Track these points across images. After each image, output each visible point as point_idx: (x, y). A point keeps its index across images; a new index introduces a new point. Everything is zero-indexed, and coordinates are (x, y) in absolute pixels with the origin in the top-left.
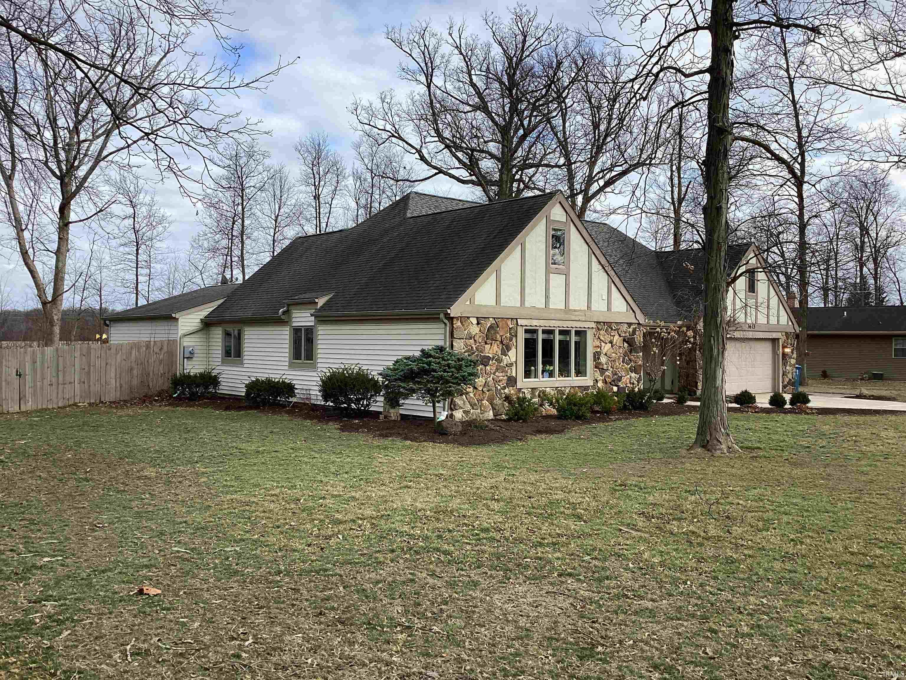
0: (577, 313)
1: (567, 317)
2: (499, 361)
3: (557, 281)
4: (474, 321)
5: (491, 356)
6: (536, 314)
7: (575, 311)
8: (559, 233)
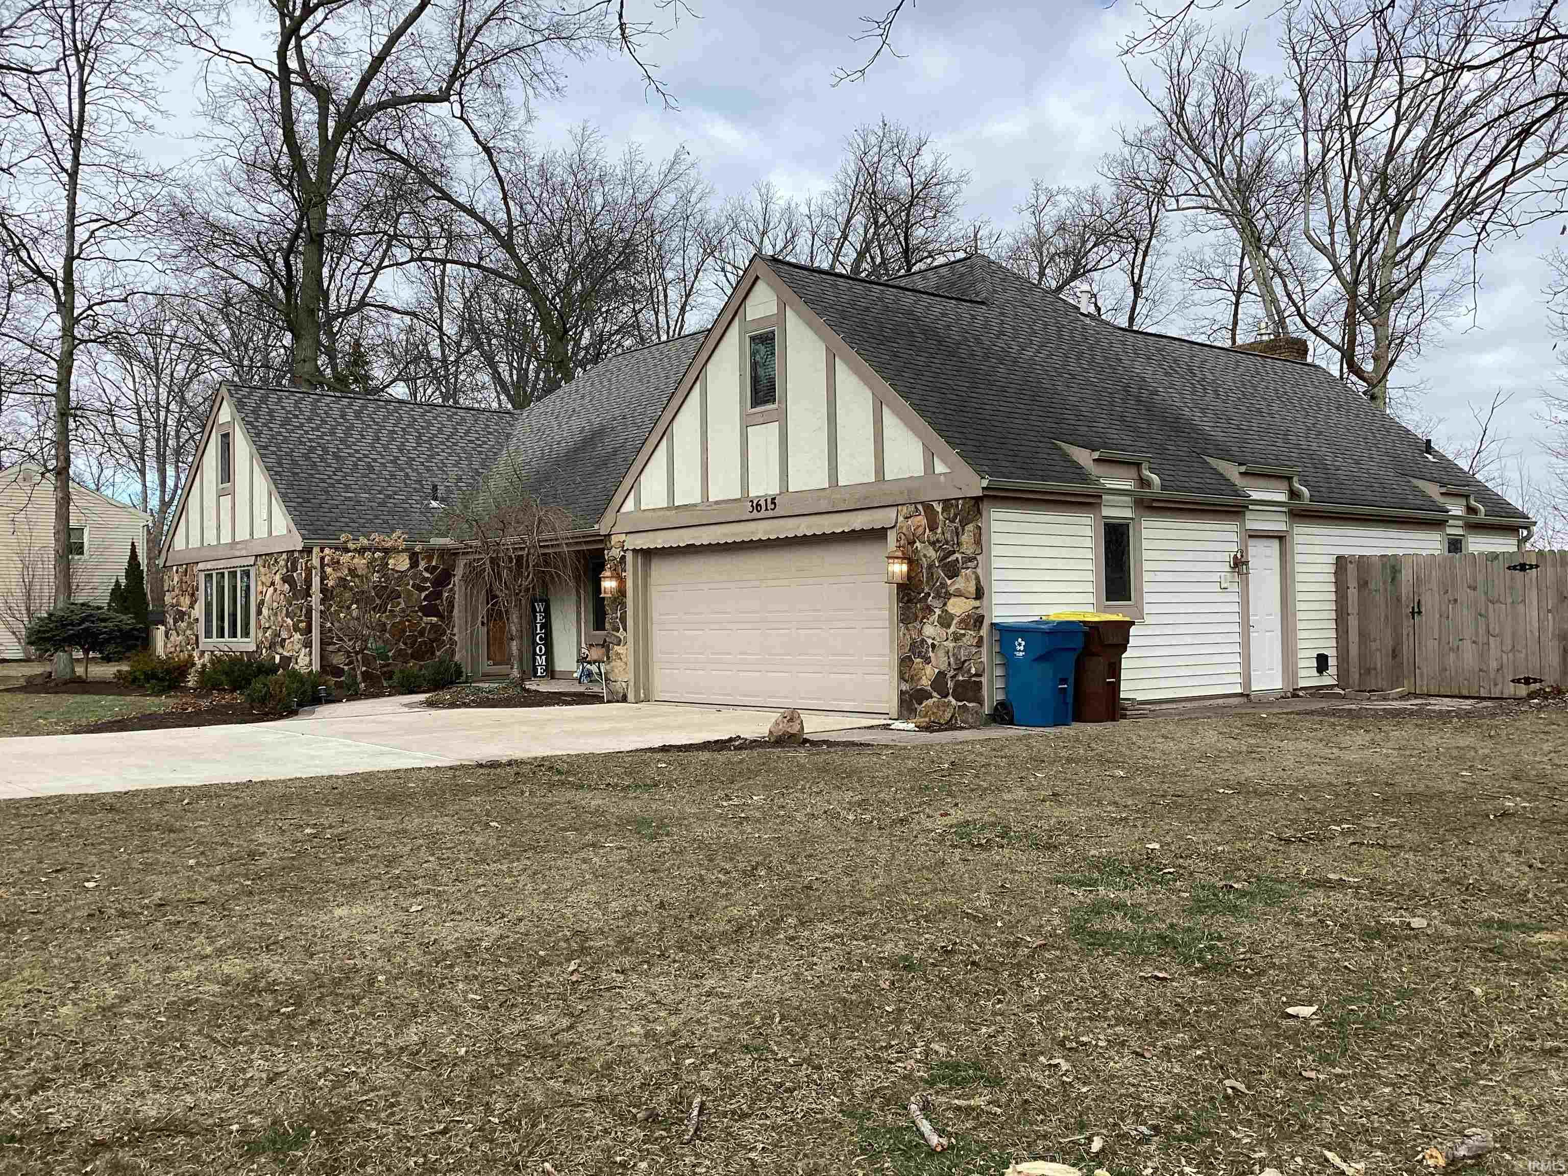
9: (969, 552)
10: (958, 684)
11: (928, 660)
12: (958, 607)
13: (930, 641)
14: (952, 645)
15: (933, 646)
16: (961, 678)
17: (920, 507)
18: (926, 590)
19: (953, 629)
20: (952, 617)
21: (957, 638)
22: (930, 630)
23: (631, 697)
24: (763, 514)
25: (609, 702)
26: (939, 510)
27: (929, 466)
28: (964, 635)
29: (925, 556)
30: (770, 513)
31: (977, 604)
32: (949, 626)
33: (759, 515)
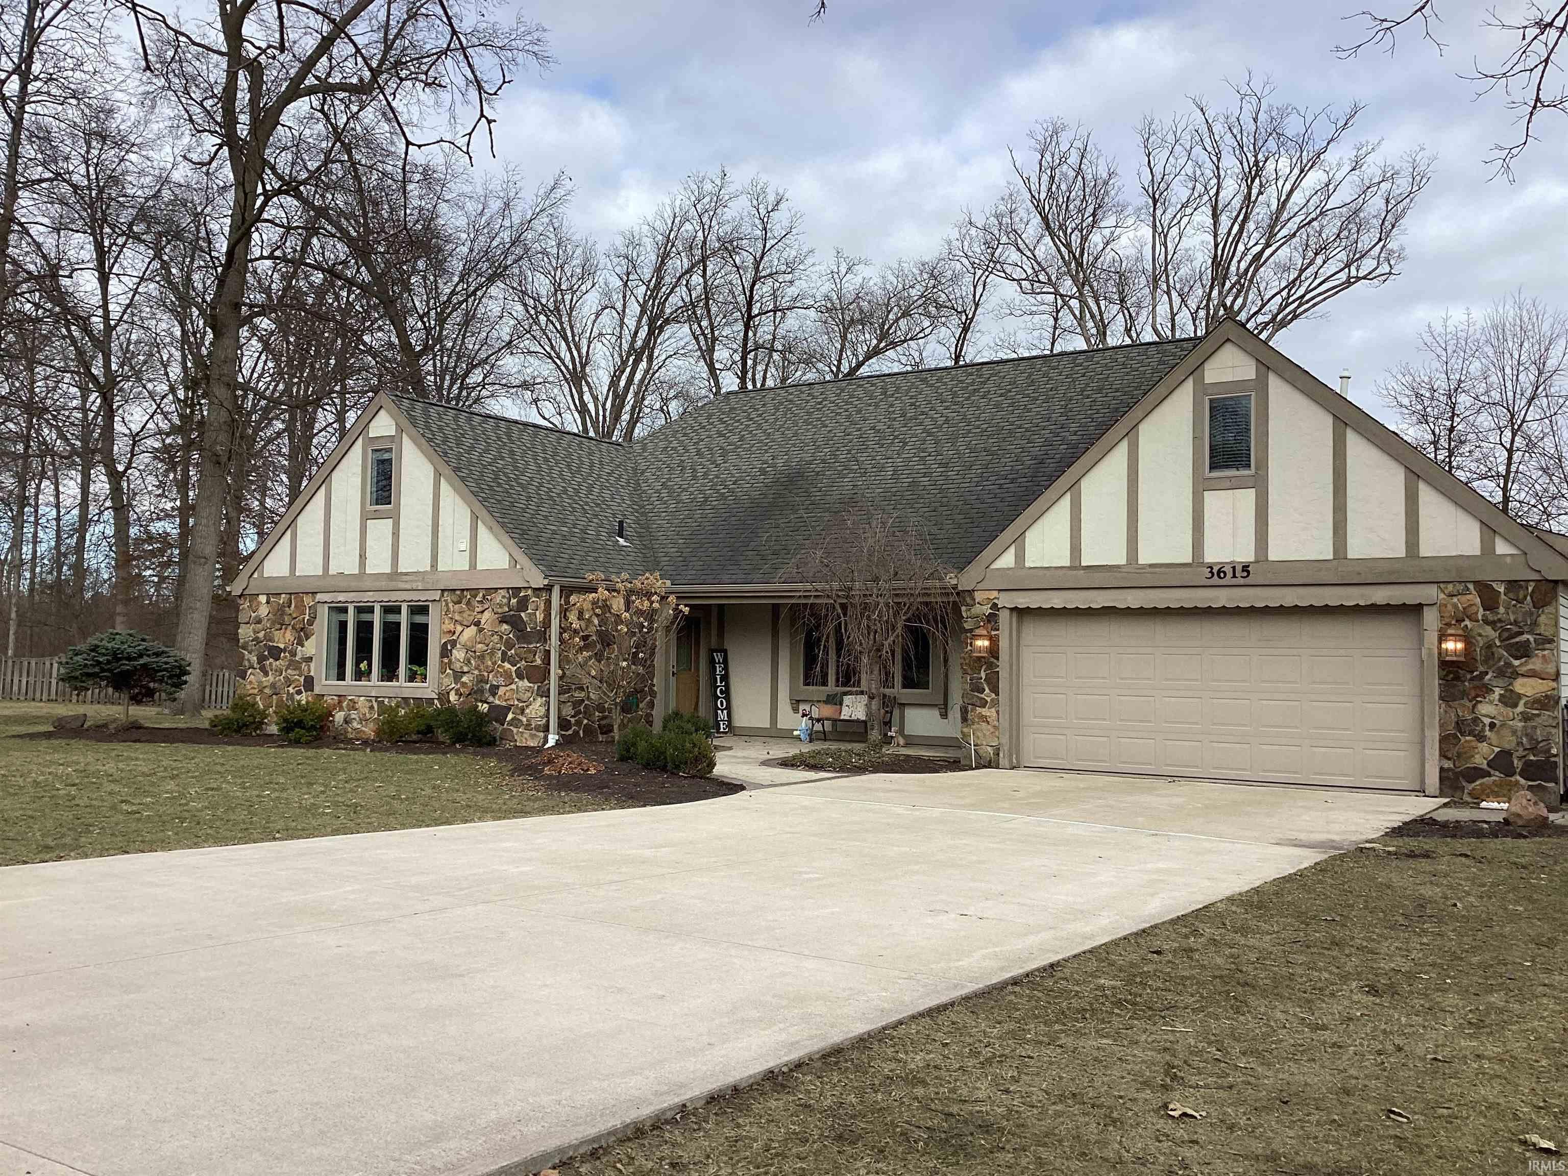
0: (408, 578)
1: (393, 585)
2: (293, 654)
3: (380, 529)
4: (263, 599)
5: (282, 646)
6: (343, 584)
7: (406, 574)
8: (386, 456)
9: (1547, 634)
10: (1528, 764)
11: (1481, 738)
12: (1526, 687)
13: (1487, 721)
14: (1521, 724)
15: (1492, 726)
16: (1532, 758)
17: (1471, 586)
18: (1482, 669)
19: (1520, 708)
20: (1519, 696)
21: (1526, 718)
22: (1488, 709)
23: (1003, 761)
24: (1228, 580)
25: (977, 768)
26: (1502, 590)
27: (1487, 547)
28: (1538, 715)
29: (1480, 635)
30: (1242, 581)
31: (1554, 684)
32: (1515, 705)
33: (1221, 582)
